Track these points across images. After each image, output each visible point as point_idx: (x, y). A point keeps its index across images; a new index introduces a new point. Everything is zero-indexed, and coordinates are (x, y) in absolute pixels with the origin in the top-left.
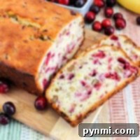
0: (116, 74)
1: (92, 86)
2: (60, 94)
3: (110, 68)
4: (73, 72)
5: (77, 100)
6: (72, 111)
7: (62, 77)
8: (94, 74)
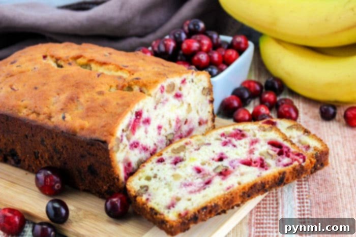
0: (261, 160)
1: (213, 174)
2: (152, 184)
3: (251, 152)
4: (182, 155)
5: (183, 192)
6: (171, 206)
7: (161, 161)
8: (221, 159)
